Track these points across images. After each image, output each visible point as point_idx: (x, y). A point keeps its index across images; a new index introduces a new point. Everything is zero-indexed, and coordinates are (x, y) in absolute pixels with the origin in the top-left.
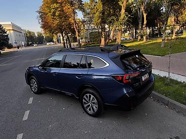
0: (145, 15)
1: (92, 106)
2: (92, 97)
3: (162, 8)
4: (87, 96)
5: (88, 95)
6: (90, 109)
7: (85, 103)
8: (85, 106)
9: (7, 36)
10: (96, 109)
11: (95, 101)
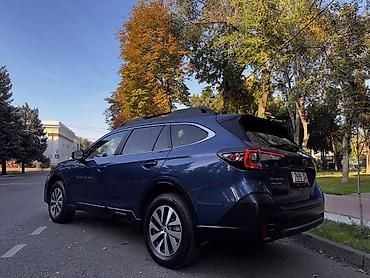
0: (305, 125)
1: (168, 239)
2: (171, 211)
3: (338, 117)
4: (159, 212)
5: (162, 208)
6: (162, 248)
7: (154, 232)
8: (153, 238)
9: (44, 140)
10: (176, 246)
11: (178, 221)
